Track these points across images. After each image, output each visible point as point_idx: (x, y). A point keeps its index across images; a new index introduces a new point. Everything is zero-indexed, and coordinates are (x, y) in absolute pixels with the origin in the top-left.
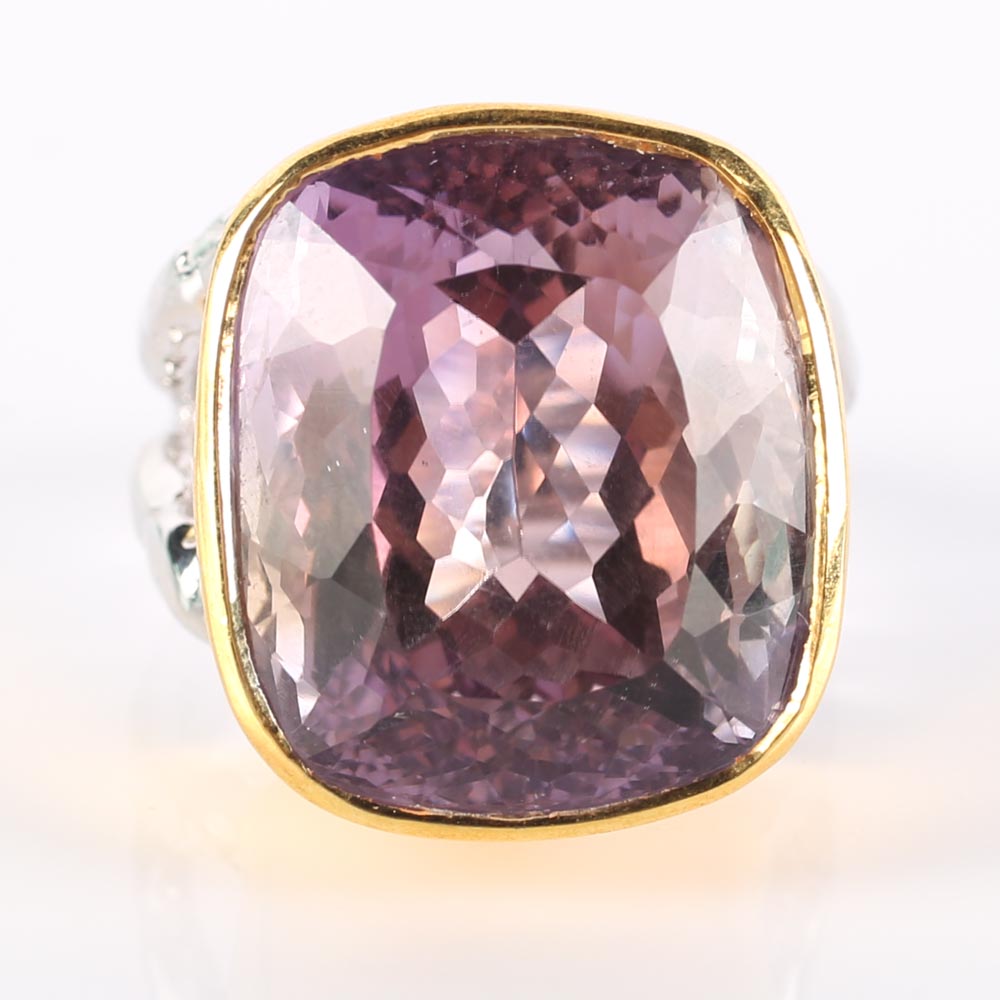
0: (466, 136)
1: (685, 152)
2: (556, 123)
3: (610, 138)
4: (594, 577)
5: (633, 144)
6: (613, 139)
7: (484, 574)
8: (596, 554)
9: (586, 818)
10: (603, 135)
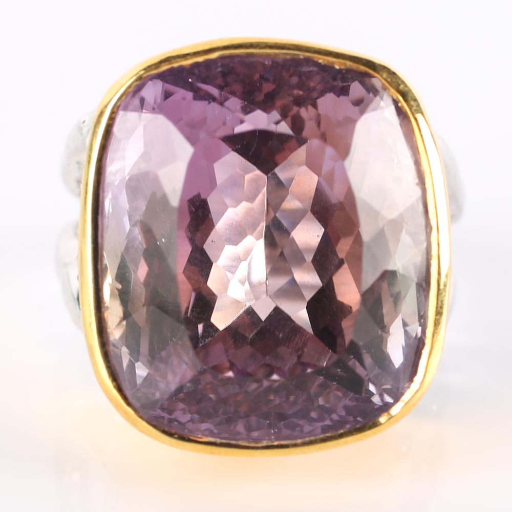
0: (238, 56)
1: (363, 68)
2: (289, 49)
3: (320, 59)
4: (307, 308)
5: (333, 63)
6: (322, 60)
7: (245, 306)
8: (309, 295)
9: (295, 445)
10: (316, 57)
